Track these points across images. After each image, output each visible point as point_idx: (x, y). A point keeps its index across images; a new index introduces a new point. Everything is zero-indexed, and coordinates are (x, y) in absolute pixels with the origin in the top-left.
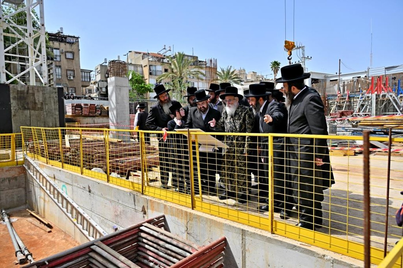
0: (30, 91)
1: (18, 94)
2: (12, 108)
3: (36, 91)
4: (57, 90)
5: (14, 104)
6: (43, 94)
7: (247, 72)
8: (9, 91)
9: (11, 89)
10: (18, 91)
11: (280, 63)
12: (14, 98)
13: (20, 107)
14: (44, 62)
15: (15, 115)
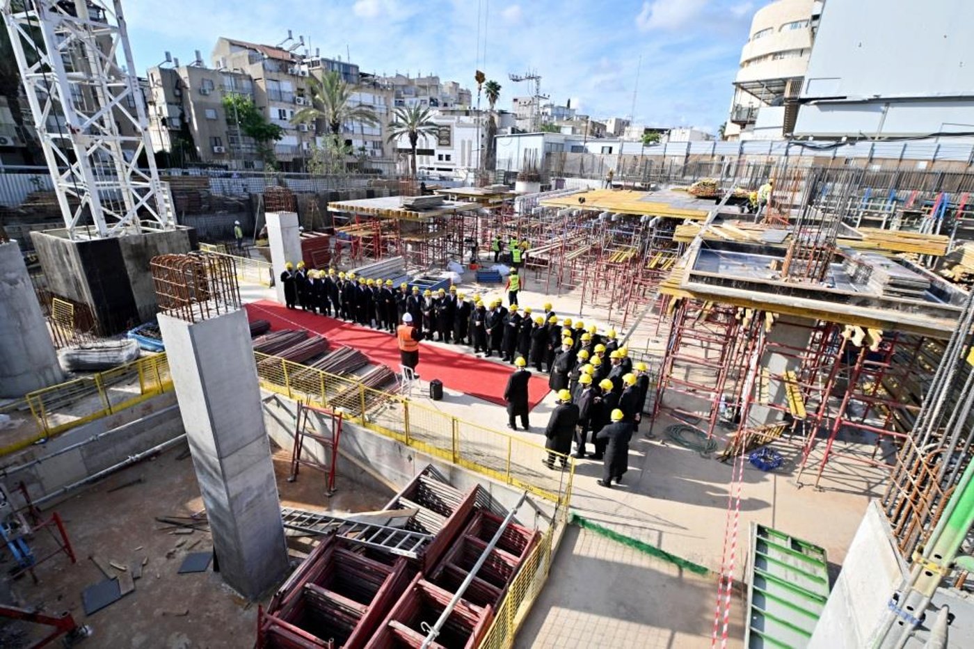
0: (150, 243)
1: (132, 250)
2: (128, 273)
3: (157, 241)
4: (187, 235)
5: (130, 266)
6: (169, 243)
7: (442, 82)
8: (119, 248)
9: (121, 245)
10: (132, 245)
11: (500, 87)
12: (129, 258)
13: (139, 268)
14: (157, 190)
15: (134, 282)
